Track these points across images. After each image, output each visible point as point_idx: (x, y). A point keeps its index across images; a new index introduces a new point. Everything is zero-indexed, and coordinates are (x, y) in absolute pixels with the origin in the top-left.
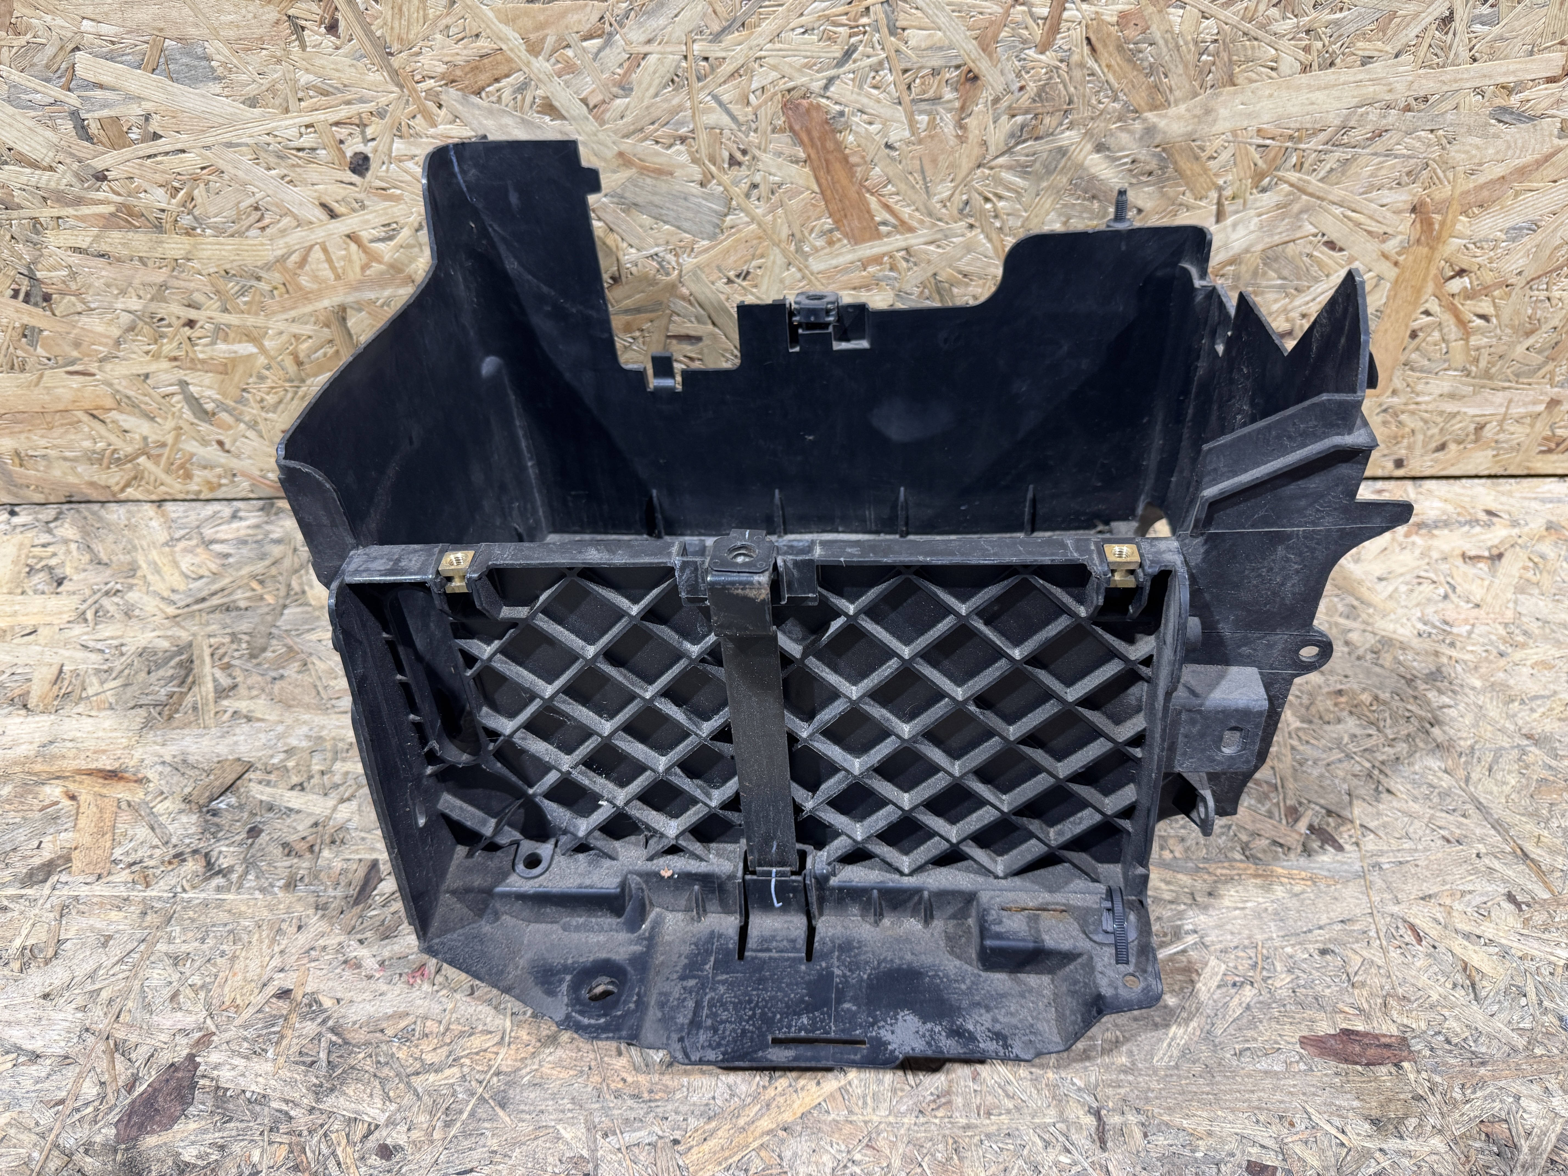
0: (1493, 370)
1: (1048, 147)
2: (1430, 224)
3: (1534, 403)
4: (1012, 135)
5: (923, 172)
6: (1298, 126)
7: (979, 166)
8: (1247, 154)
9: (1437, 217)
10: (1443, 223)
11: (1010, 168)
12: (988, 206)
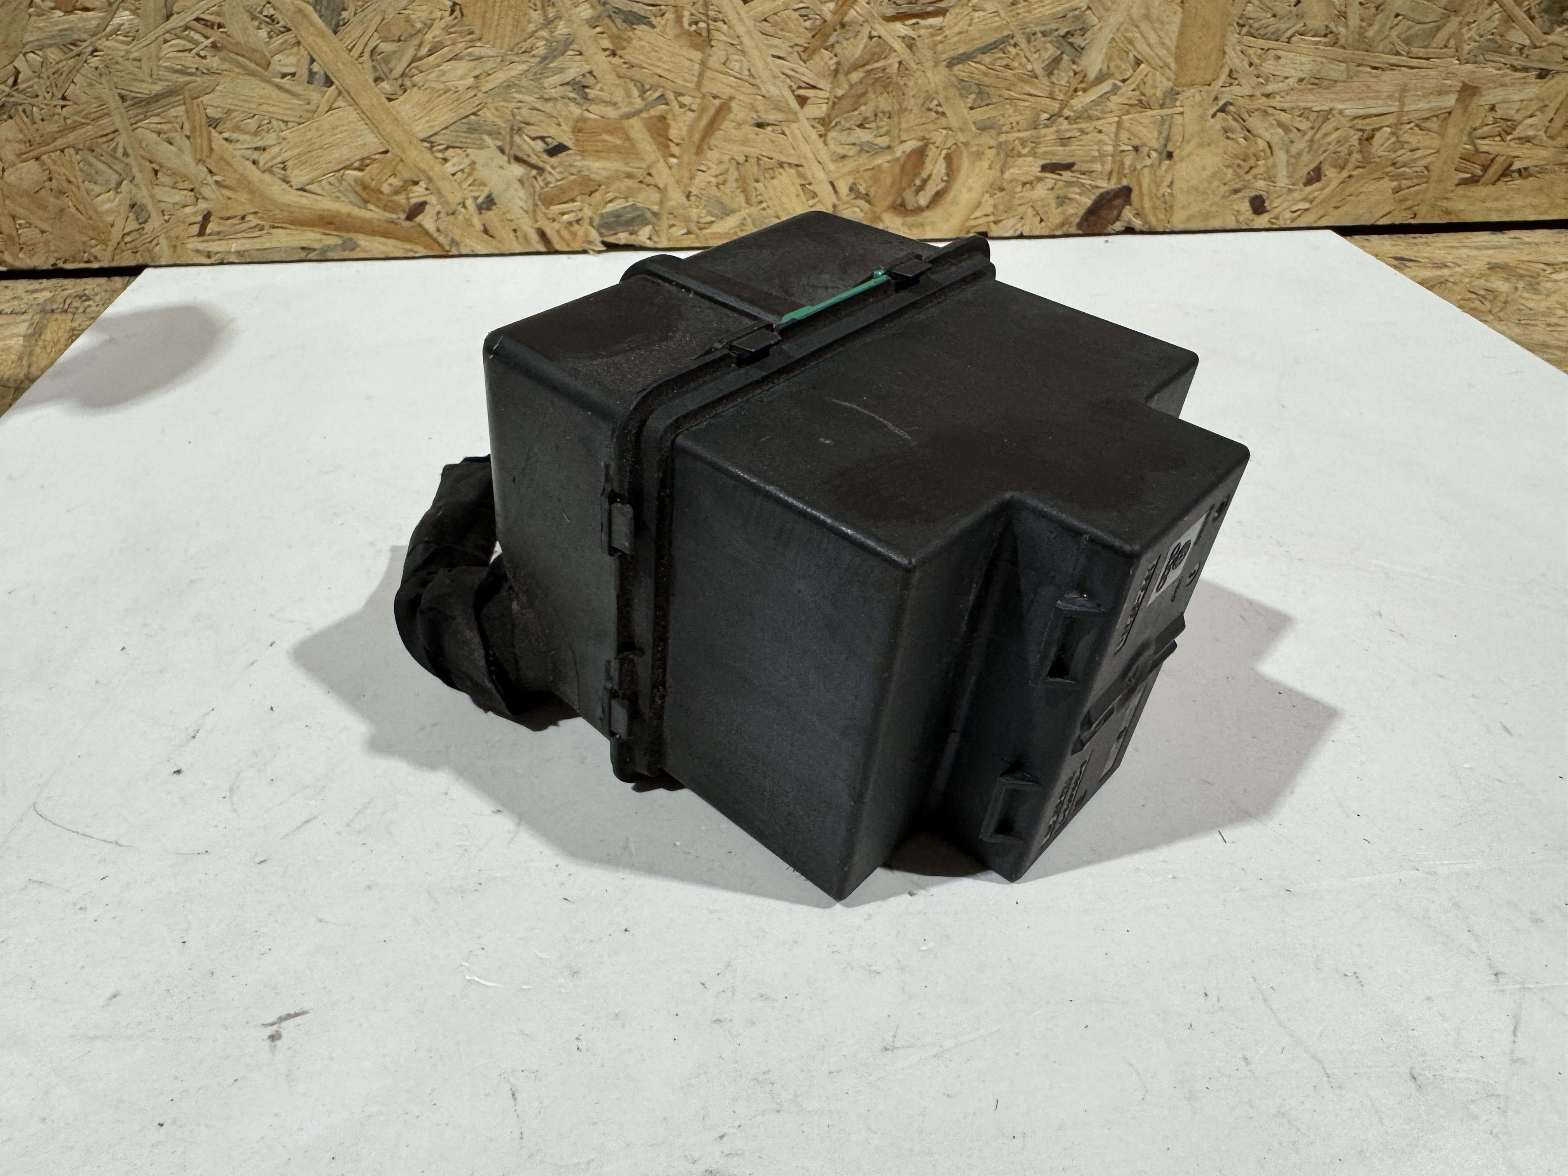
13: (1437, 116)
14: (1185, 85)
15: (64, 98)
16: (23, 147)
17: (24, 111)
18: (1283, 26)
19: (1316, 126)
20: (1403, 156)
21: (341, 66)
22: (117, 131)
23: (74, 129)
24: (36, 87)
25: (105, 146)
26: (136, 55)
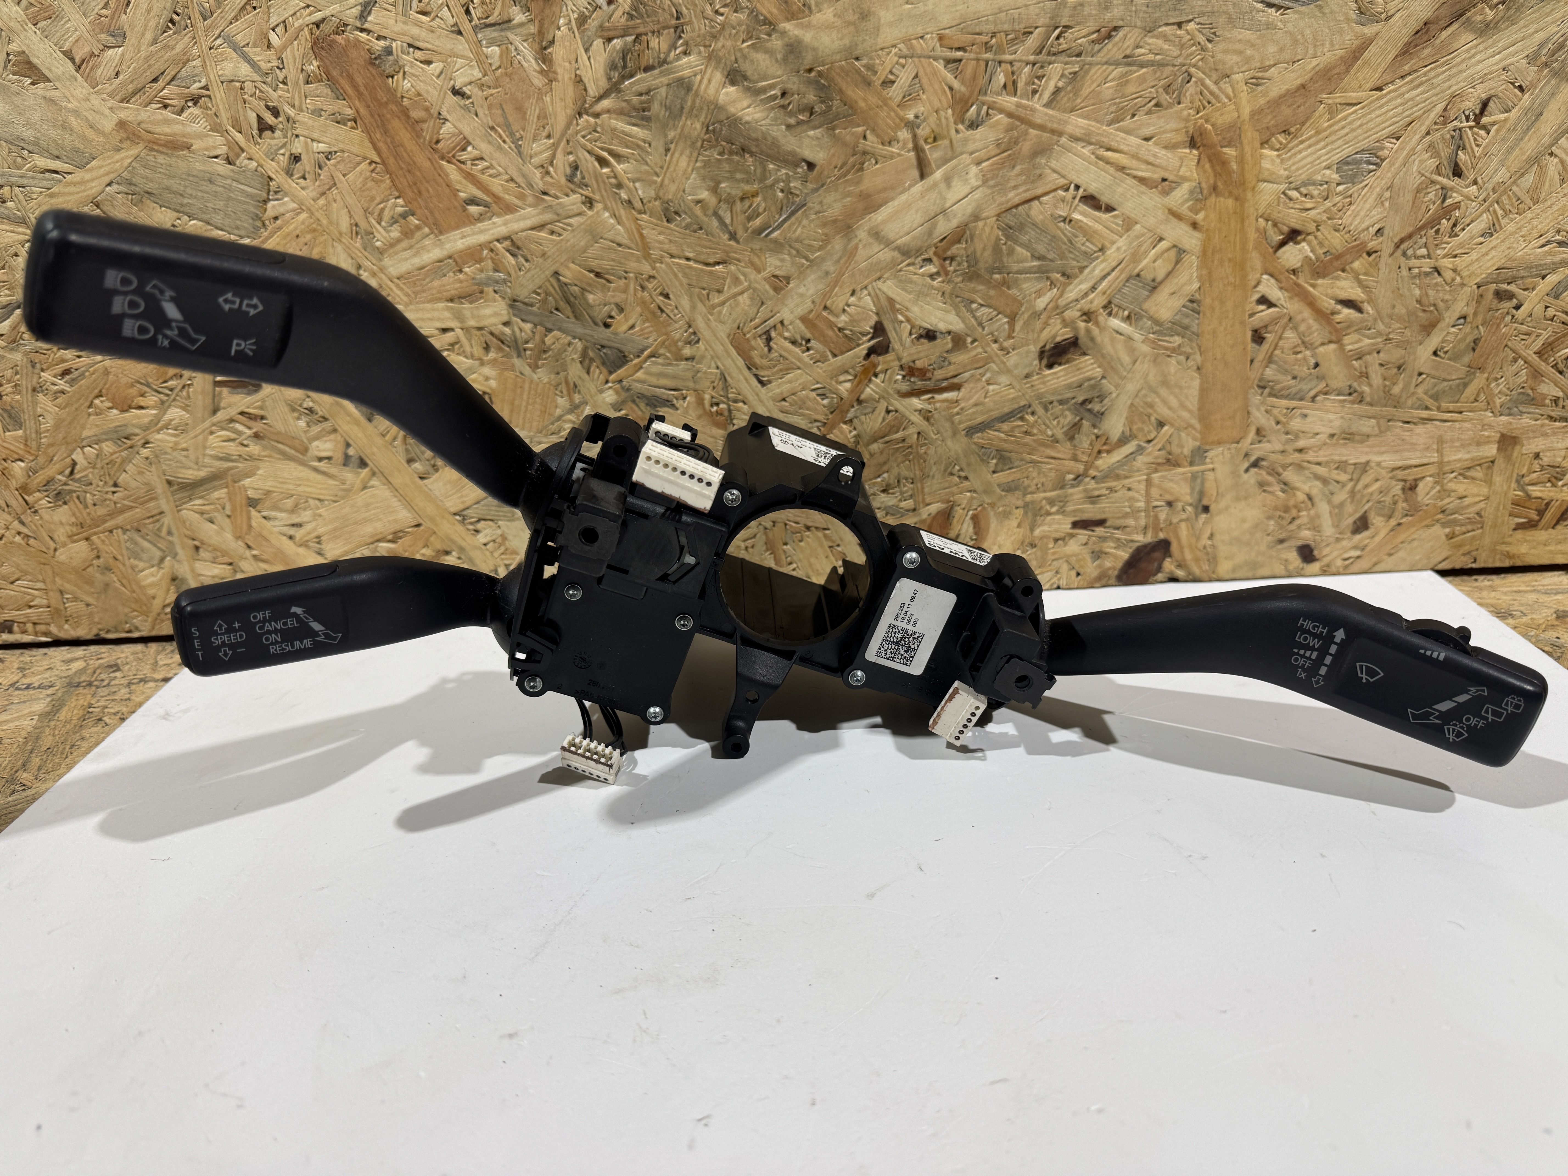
0: (1396, 390)
1: (665, 80)
2: (1224, 163)
3: (1479, 444)
4: (613, 67)
5: (507, 126)
6: (992, 28)
7: (580, 114)
8: (935, 73)
9: (1230, 152)
10: (1241, 160)
11: (621, 113)
12: (605, 170)
13: (1480, 465)
14: (1213, 443)
15: (115, 485)
16: (74, 529)
17: (78, 497)
18: (1305, 386)
19: (1355, 476)
20: (1450, 502)
21: (375, 450)
22: (162, 513)
23: (122, 511)
24: (90, 476)
25: (151, 526)
26: (184, 445)
